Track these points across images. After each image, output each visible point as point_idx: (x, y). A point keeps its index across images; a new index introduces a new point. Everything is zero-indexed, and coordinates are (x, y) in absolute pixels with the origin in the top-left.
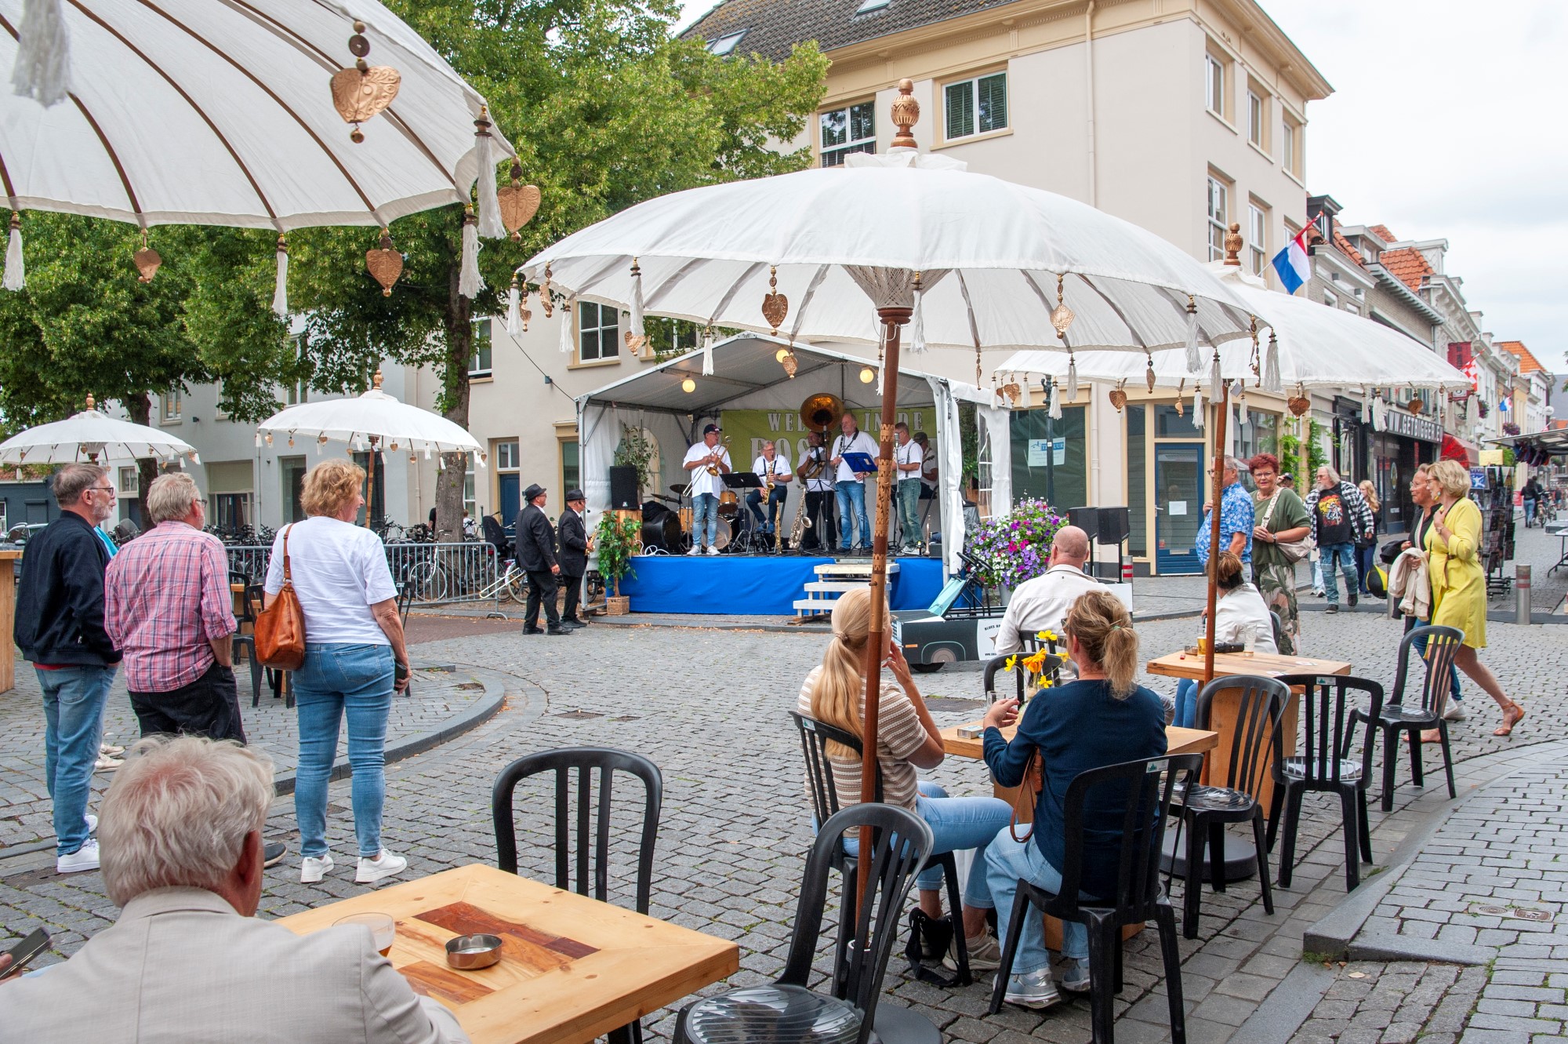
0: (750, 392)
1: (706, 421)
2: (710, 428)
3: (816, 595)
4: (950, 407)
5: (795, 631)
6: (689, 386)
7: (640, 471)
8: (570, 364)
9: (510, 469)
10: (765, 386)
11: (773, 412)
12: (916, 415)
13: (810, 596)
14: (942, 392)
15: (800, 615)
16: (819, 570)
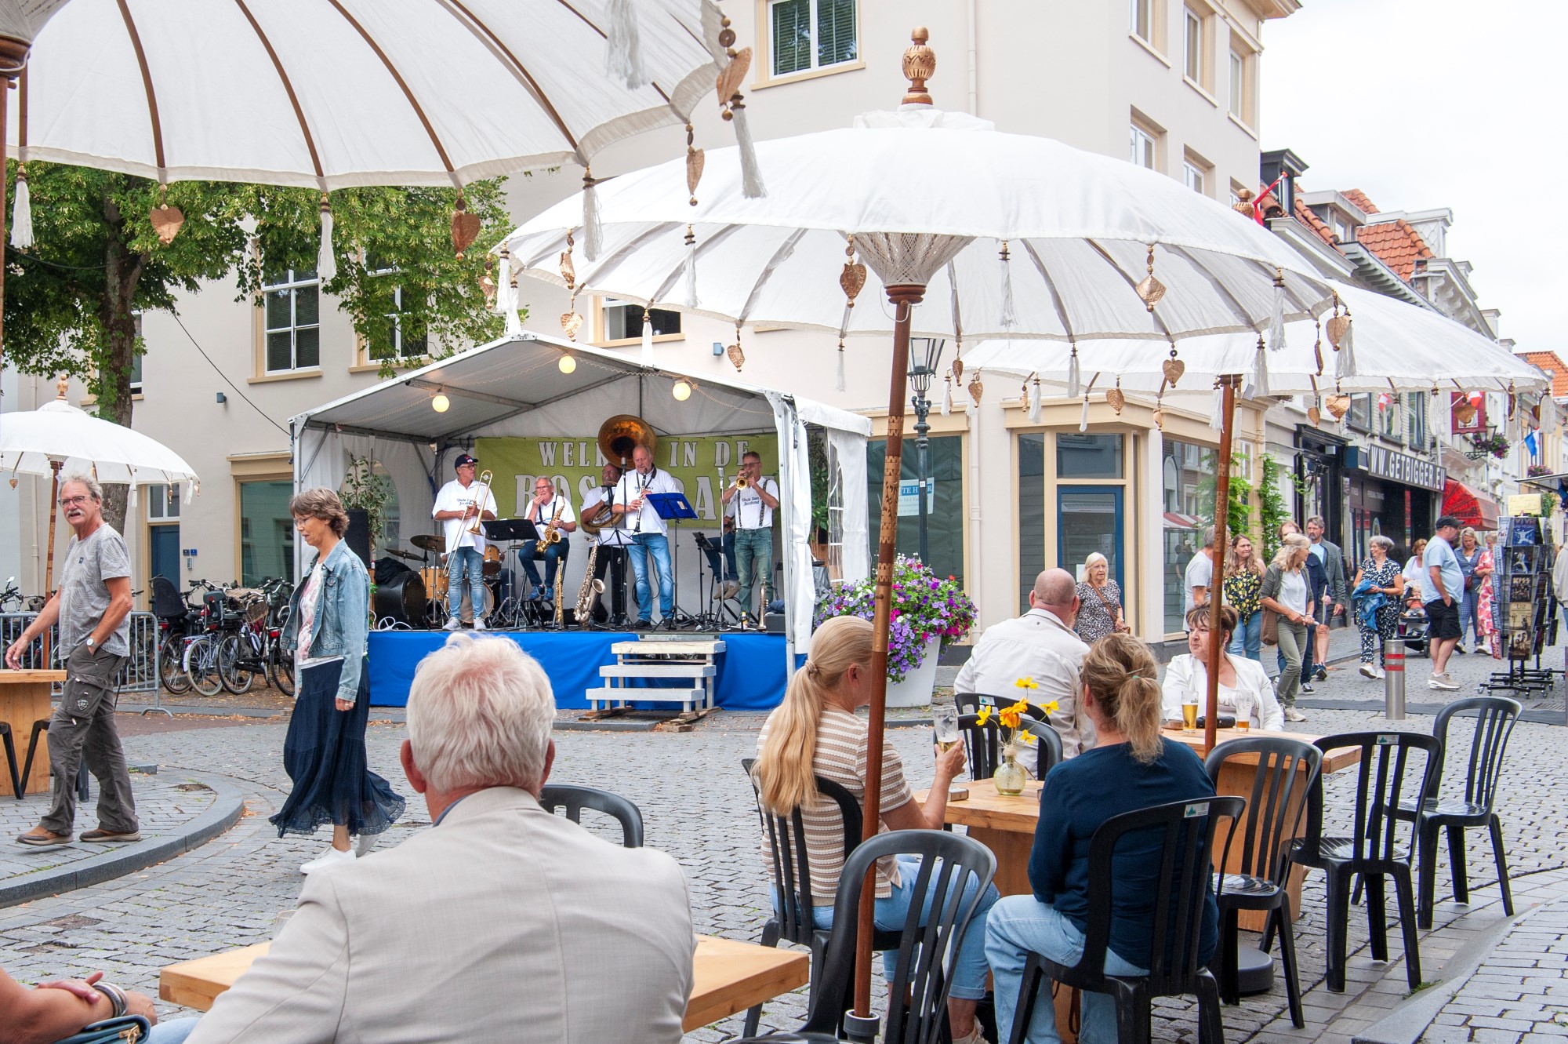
0: (515, 413)
1: (455, 452)
2: (461, 460)
3: (614, 682)
4: (796, 432)
5: (589, 728)
6: (441, 404)
7: (372, 517)
8: (251, 376)
9: (165, 519)
10: (535, 406)
11: (547, 440)
12: (740, 445)
13: (608, 683)
14: (786, 412)
15: (594, 707)
16: (618, 648)
